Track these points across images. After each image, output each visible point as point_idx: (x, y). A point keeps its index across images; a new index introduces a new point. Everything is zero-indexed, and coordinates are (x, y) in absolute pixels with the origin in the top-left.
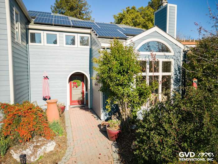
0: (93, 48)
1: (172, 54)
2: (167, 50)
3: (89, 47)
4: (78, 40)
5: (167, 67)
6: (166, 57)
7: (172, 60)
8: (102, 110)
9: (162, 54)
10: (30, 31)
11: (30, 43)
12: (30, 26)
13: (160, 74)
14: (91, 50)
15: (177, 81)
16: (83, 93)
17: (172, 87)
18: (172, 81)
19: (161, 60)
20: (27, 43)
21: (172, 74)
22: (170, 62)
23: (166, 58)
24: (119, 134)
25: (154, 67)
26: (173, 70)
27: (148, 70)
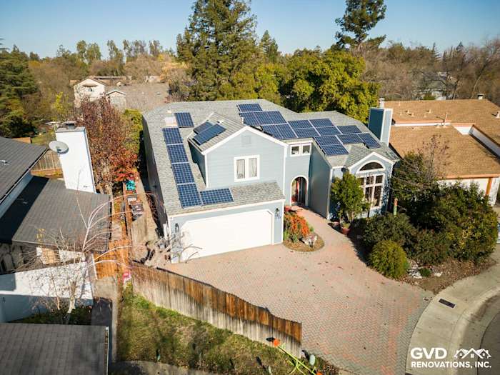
0: (314, 154)
1: (384, 169)
2: (381, 167)
3: (309, 154)
4: (301, 149)
5: (379, 179)
6: (379, 172)
7: (384, 174)
8: (328, 213)
9: (376, 170)
13: (374, 185)
14: (311, 157)
16: (297, 191)
17: (382, 193)
18: (382, 189)
19: (375, 176)
21: (382, 184)
22: (382, 176)
24: (349, 232)
25: (369, 180)
26: (383, 181)
27: (365, 184)
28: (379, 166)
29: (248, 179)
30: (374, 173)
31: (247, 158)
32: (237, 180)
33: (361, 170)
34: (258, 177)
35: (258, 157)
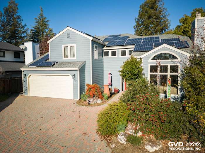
1: (179, 60)
4: (127, 53)
5: (174, 69)
7: (178, 64)
10: (104, 51)
11: (104, 57)
12: (104, 49)
13: (169, 73)
15: (182, 79)
18: (179, 79)
19: (169, 65)
20: (103, 56)
22: (178, 66)
23: (173, 63)
26: (179, 71)
27: (158, 71)
28: (174, 57)
29: (70, 58)
30: (168, 63)
31: (69, 46)
32: (64, 59)
33: (152, 59)
34: (75, 58)
35: (75, 45)
